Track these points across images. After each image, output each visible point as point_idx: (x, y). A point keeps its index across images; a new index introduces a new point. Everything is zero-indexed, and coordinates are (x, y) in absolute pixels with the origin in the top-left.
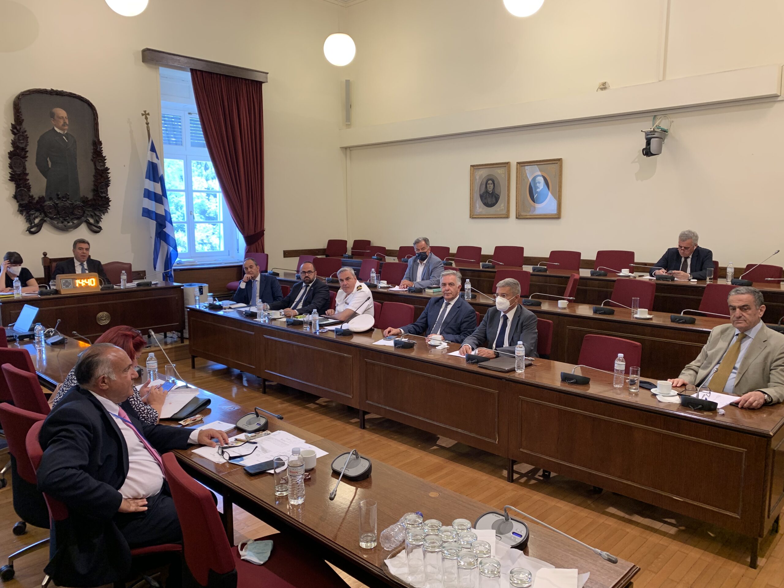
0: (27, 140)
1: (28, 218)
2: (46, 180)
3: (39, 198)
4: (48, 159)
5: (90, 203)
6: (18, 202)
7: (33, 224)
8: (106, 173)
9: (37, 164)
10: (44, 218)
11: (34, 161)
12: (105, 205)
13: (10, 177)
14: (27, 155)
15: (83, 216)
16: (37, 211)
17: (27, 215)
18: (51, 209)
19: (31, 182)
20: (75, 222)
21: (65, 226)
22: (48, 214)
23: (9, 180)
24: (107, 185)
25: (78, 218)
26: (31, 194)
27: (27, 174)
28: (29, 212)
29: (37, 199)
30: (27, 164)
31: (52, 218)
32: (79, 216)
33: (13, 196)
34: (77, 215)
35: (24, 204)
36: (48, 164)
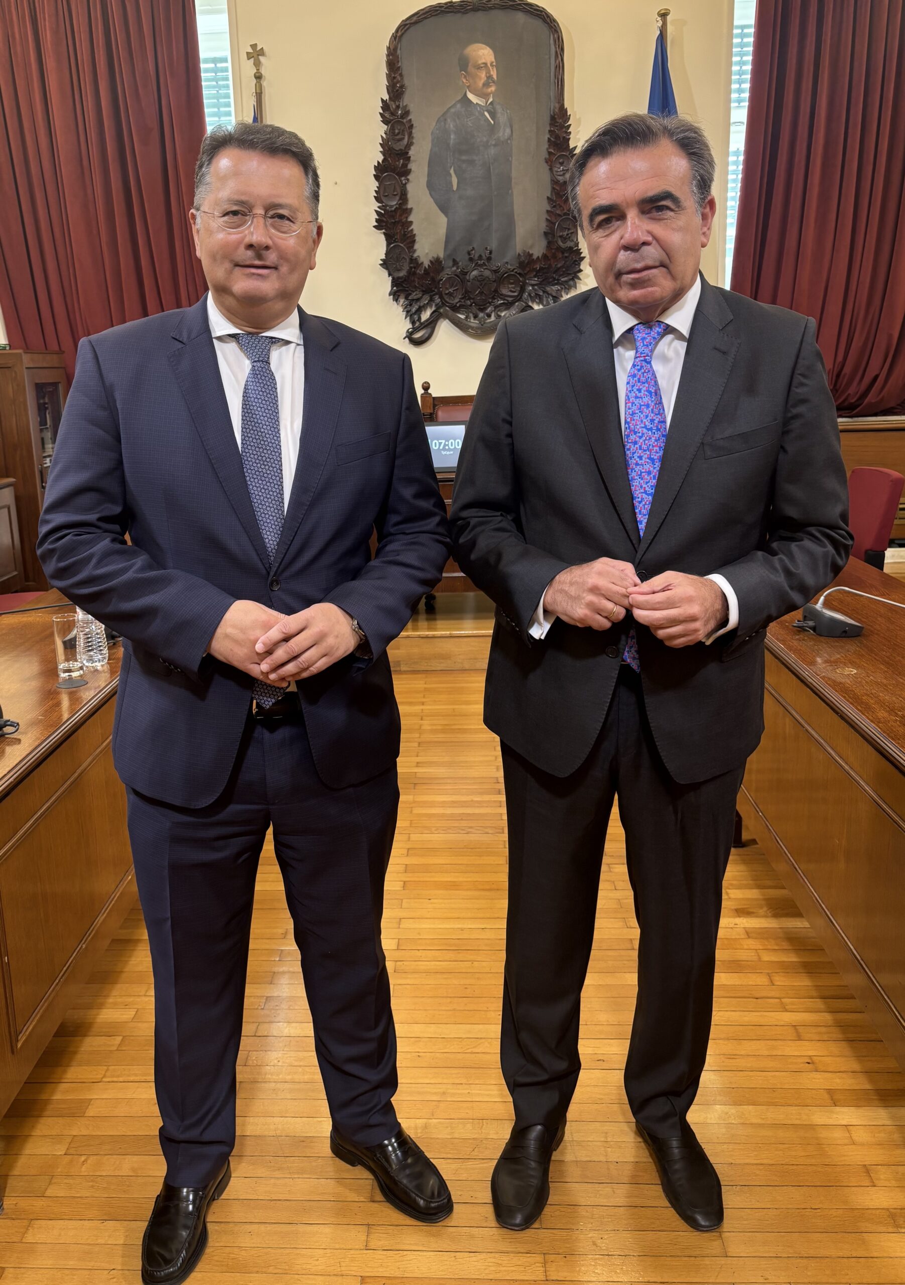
0: (411, 132)
1: (408, 309)
2: (446, 219)
3: (431, 261)
4: (452, 171)
5: (537, 266)
6: (390, 275)
7: (417, 324)
10: (439, 307)
11: (424, 180)
13: (377, 221)
14: (410, 167)
15: (519, 298)
16: (425, 292)
18: (452, 285)
19: (416, 228)
20: (503, 314)
21: (481, 324)
22: (446, 297)
23: (375, 227)
25: (509, 306)
26: (415, 255)
27: (409, 211)
28: (411, 294)
29: (426, 264)
30: (409, 187)
31: (455, 309)
32: (511, 299)
33: (382, 262)
34: (506, 298)
35: (401, 278)
36: (451, 183)
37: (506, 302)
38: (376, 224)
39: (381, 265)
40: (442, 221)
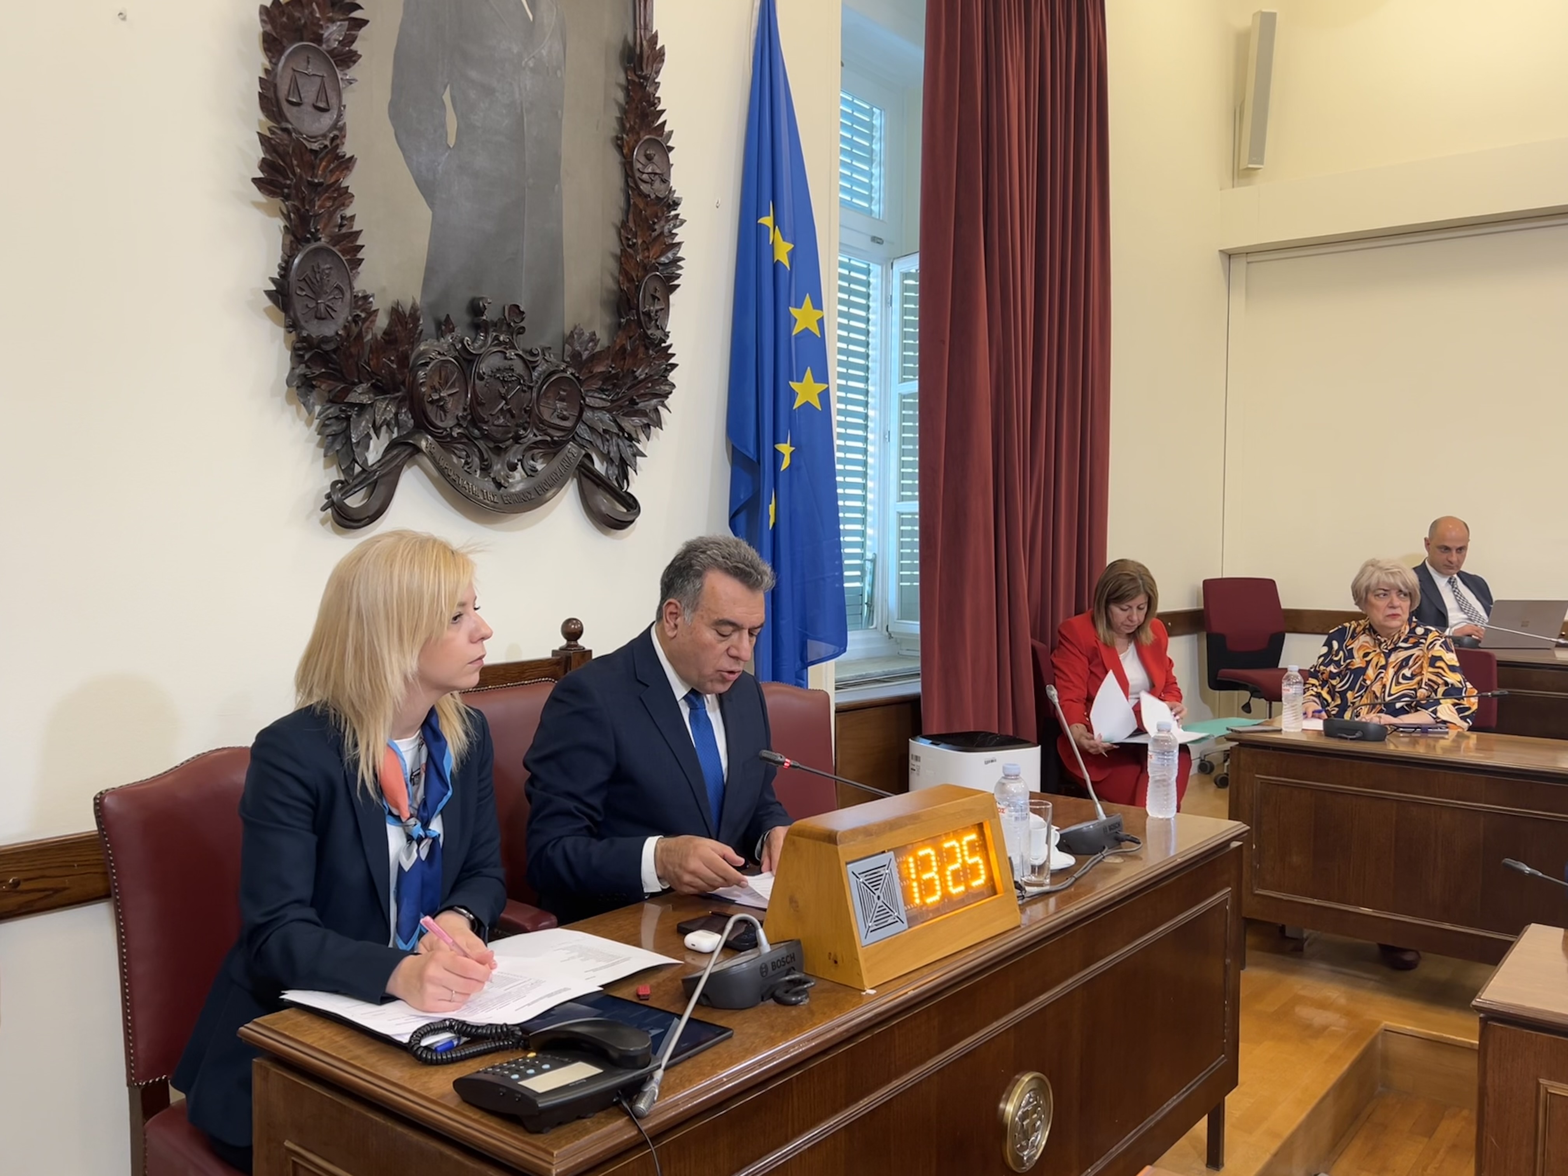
1: (335, 428)
2: (429, 213)
3: (396, 313)
4: (447, 97)
5: (600, 369)
6: (293, 326)
7: (358, 469)
8: (668, 220)
9: (396, 112)
10: (410, 435)
11: (382, 95)
12: (655, 382)
13: (265, 165)
14: (356, 46)
15: (571, 434)
16: (378, 389)
17: (333, 411)
18: (444, 383)
19: (361, 214)
20: (540, 466)
21: (499, 485)
22: (431, 411)
23: (255, 181)
24: (669, 285)
25: (552, 448)
26: (360, 286)
27: (346, 164)
28: (346, 391)
29: (385, 316)
30: (349, 99)
31: (445, 441)
32: (557, 434)
33: (273, 287)
34: (550, 431)
35: (325, 340)
36: (443, 125)
37: (549, 439)
38: (260, 175)
39: (269, 293)
40: (423, 214)
